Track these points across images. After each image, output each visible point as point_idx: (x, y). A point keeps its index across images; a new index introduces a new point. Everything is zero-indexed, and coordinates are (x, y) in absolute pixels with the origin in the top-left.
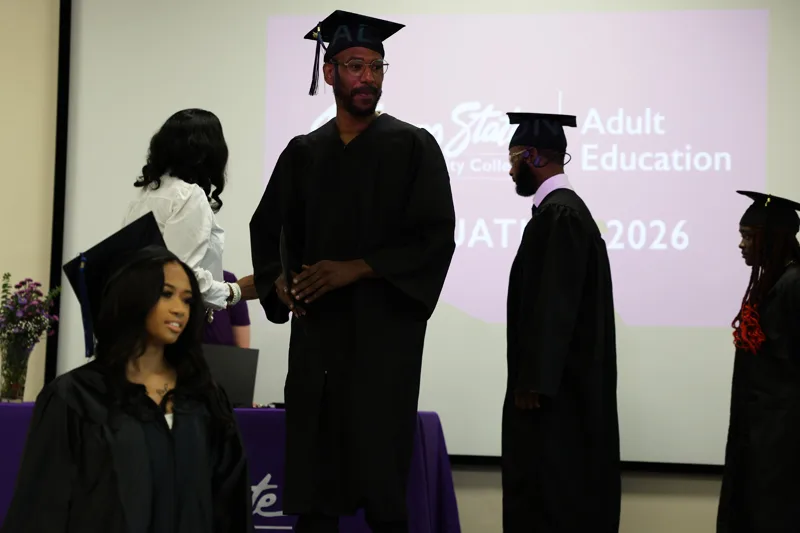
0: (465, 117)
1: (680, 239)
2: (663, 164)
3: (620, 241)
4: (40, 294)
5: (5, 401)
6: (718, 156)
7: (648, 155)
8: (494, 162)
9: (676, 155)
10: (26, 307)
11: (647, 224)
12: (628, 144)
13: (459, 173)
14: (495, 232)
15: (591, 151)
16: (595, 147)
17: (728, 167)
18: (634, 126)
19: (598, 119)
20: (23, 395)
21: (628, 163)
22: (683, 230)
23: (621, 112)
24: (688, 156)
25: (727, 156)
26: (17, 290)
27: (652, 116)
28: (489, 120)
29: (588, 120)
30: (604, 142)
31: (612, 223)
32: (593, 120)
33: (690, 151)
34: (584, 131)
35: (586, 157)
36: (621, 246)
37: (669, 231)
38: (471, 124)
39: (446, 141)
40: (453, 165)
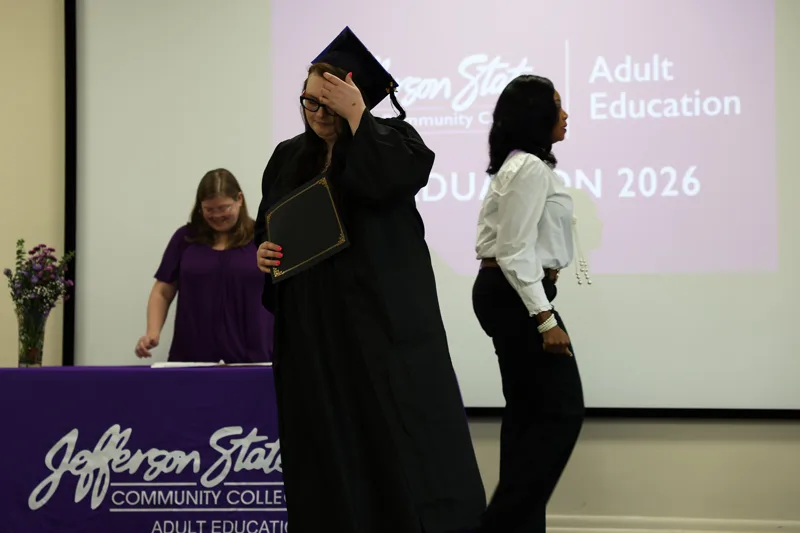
0: (472, 70)
1: (691, 184)
2: (672, 110)
3: (629, 190)
4: (54, 259)
5: (24, 366)
6: (727, 100)
7: (658, 101)
9: (685, 100)
10: (40, 273)
11: (657, 170)
12: (639, 91)
13: (467, 127)
15: (599, 100)
16: (603, 95)
17: (738, 110)
18: (642, 74)
19: (605, 68)
20: (40, 360)
21: (637, 110)
22: (695, 175)
23: (628, 59)
24: (697, 101)
25: (736, 99)
26: (31, 256)
27: (661, 61)
28: (497, 72)
29: (596, 68)
30: (613, 90)
31: (621, 171)
32: (600, 69)
33: (699, 96)
34: (592, 80)
35: (594, 106)
36: (632, 194)
37: (680, 177)
38: (478, 76)
39: (454, 94)
40: (461, 118)
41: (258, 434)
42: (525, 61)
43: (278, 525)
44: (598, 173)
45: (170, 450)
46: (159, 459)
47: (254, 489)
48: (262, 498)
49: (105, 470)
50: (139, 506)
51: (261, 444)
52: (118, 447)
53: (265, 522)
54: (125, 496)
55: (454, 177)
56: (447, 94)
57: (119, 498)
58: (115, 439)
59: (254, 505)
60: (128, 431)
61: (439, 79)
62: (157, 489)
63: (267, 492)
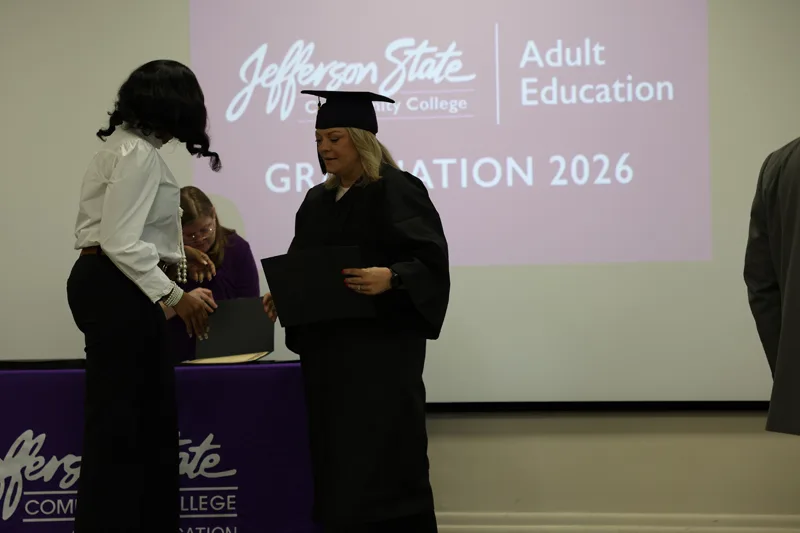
0: (399, 54)
1: (624, 172)
2: (604, 96)
3: (562, 178)
6: (660, 86)
7: (591, 87)
8: (431, 100)
9: (617, 86)
11: (590, 160)
12: (570, 77)
13: (395, 113)
14: (435, 172)
15: (530, 86)
16: (534, 80)
17: (671, 96)
18: (573, 58)
19: (536, 52)
21: (568, 96)
22: (627, 162)
23: (559, 42)
24: (630, 86)
25: (668, 84)
27: (592, 46)
28: (425, 56)
29: (527, 52)
30: (544, 75)
31: (554, 159)
32: (531, 53)
33: (632, 82)
34: (522, 64)
35: (525, 91)
36: (564, 182)
37: (613, 165)
38: (406, 61)
42: (453, 45)
44: (530, 160)
46: (73, 466)
49: (17, 478)
50: (54, 515)
52: (30, 454)
53: (190, 529)
54: (39, 505)
56: (374, 80)
57: (33, 507)
58: (28, 445)
60: (42, 437)
61: (365, 65)
63: (192, 498)
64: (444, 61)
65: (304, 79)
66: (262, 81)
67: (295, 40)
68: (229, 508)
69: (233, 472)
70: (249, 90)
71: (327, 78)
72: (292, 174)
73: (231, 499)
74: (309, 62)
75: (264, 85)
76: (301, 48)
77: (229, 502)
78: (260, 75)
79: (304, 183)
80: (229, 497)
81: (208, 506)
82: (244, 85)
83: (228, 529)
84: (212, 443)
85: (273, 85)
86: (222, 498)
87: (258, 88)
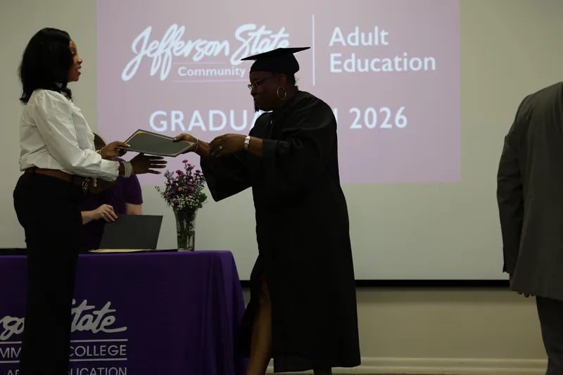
0: (245, 35)
2: (388, 67)
3: (358, 123)
6: (426, 60)
7: (378, 60)
9: (397, 60)
11: (377, 111)
12: (364, 53)
13: (242, 76)
15: (336, 59)
16: (339, 55)
17: (434, 68)
18: (367, 40)
19: (340, 35)
21: (363, 66)
22: (402, 114)
23: (357, 29)
24: (405, 60)
25: (433, 59)
27: (379, 32)
28: (263, 37)
29: (335, 34)
30: (346, 52)
31: (352, 110)
32: (337, 36)
33: (407, 57)
34: (331, 44)
35: (333, 63)
36: (360, 126)
37: (393, 115)
38: (250, 40)
39: (232, 52)
40: (237, 70)
41: (87, 305)
42: (283, 29)
43: (104, 371)
44: (336, 111)
45: (20, 317)
46: (11, 324)
47: (85, 345)
48: (91, 352)
51: (90, 312)
53: (93, 369)
55: (232, 113)
56: (227, 53)
59: (85, 357)
61: (221, 42)
62: (10, 346)
63: (95, 347)
64: (276, 41)
65: (178, 51)
66: (148, 53)
67: (172, 24)
68: (121, 354)
69: (124, 329)
70: (138, 59)
71: (194, 51)
72: (168, 119)
73: (123, 348)
74: (182, 39)
75: (149, 55)
76: (175, 30)
77: (121, 350)
78: (146, 48)
79: (177, 125)
80: (121, 346)
81: (106, 352)
82: (135, 55)
83: (120, 369)
84: (110, 308)
85: (155, 55)
86: (116, 347)
87: (145, 57)
